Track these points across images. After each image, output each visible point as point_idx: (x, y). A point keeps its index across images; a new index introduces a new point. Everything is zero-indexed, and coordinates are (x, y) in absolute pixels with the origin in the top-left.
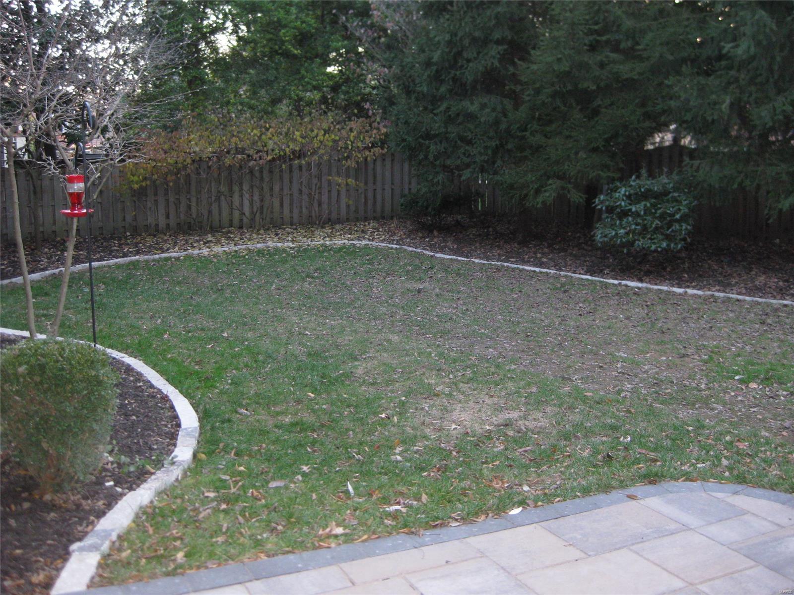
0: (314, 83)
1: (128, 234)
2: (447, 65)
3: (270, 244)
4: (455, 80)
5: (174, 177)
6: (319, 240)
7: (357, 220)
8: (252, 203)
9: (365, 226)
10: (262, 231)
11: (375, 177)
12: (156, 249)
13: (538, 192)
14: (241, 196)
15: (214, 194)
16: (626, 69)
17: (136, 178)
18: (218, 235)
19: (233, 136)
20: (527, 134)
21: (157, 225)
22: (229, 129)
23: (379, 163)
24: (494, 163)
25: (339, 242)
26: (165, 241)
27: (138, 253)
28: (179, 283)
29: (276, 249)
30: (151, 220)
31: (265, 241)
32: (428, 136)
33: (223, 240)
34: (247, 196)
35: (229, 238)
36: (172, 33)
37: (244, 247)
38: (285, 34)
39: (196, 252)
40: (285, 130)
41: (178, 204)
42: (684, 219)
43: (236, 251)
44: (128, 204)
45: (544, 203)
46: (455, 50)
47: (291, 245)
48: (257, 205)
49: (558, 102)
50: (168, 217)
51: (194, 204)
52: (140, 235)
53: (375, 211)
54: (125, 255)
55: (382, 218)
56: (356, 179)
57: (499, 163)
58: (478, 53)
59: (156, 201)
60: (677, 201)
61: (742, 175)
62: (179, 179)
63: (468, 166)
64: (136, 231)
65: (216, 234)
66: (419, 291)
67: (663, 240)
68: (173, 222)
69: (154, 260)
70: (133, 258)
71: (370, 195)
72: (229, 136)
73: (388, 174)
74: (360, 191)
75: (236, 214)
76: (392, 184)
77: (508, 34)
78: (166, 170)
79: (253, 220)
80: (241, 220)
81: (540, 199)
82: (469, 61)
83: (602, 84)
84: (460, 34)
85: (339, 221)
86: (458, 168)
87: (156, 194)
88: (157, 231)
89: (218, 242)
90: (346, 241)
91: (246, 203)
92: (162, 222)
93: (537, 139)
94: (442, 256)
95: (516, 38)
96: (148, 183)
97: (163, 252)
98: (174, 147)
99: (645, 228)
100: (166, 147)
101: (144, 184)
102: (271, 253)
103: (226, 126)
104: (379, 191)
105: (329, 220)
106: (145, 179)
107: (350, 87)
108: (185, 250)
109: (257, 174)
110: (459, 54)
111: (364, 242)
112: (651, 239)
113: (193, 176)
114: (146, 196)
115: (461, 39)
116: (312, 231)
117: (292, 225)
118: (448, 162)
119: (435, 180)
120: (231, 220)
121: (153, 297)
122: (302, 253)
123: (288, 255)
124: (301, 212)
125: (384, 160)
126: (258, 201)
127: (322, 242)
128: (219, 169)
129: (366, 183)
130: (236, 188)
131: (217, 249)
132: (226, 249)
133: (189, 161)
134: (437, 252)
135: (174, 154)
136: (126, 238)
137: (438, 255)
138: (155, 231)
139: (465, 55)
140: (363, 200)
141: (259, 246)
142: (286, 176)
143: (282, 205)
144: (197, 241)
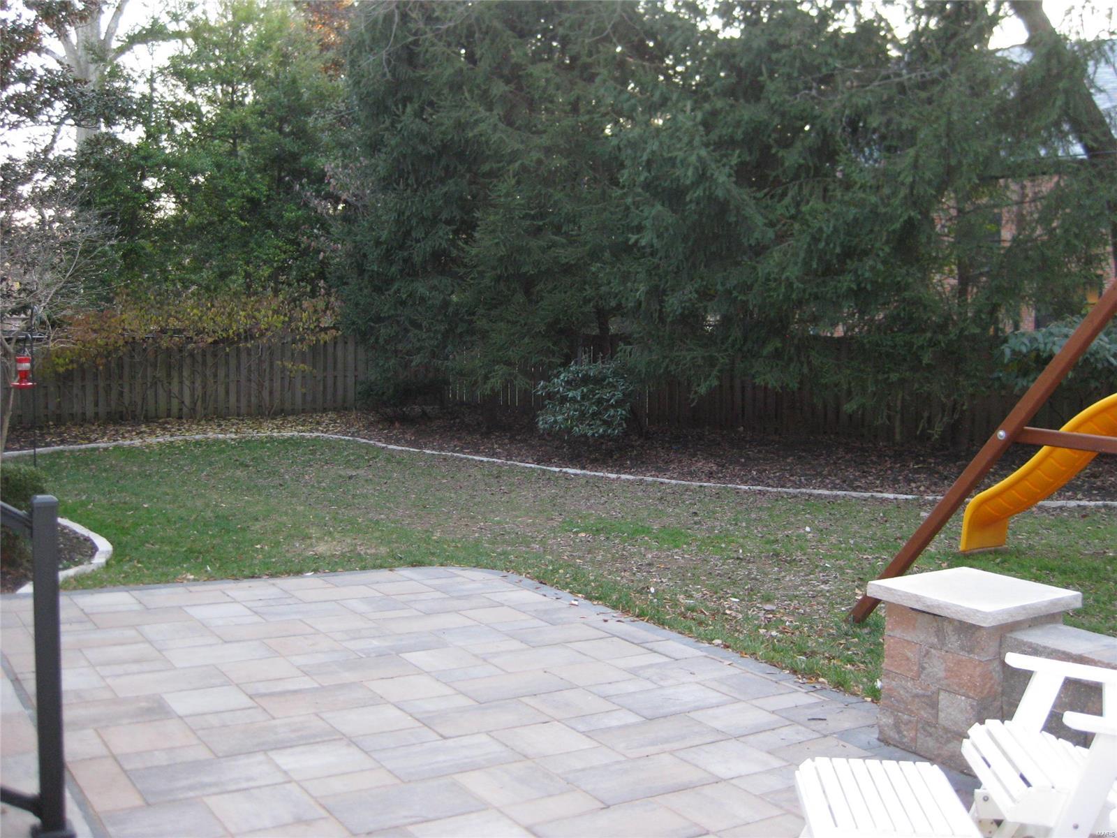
0: (265, 257)
1: (51, 423)
2: (395, 244)
3: (211, 435)
4: (405, 261)
5: (104, 361)
6: (267, 431)
7: (315, 410)
8: (193, 390)
9: (321, 417)
10: (203, 422)
11: (335, 363)
12: (82, 439)
13: (486, 378)
14: (181, 382)
15: (149, 380)
16: (566, 255)
17: (61, 361)
18: (153, 426)
19: (171, 316)
20: (475, 318)
21: (84, 414)
22: (166, 308)
23: (340, 346)
24: (445, 347)
25: (287, 434)
26: (93, 431)
27: (63, 442)
28: (105, 470)
29: (216, 441)
30: (77, 409)
31: (205, 432)
32: (379, 319)
33: (158, 431)
34: (187, 383)
35: (164, 429)
36: (104, 204)
37: (181, 438)
38: (231, 205)
39: (127, 442)
40: (228, 310)
41: (108, 389)
42: (619, 403)
43: (171, 442)
44: (52, 389)
45: (492, 389)
46: (403, 229)
47: (233, 436)
48: (199, 392)
49: (502, 286)
50: (96, 405)
51: (126, 390)
52: (64, 425)
53: (335, 402)
54: (48, 445)
55: (341, 409)
56: (314, 367)
57: (450, 347)
58: (426, 234)
59: (83, 386)
60: (615, 386)
61: (667, 360)
62: (110, 362)
63: (419, 350)
64: (59, 421)
65: (151, 424)
66: (350, 477)
67: (600, 426)
68: (102, 409)
69: (80, 450)
70: (57, 448)
71: (330, 382)
72: (165, 316)
73: (350, 358)
74: (318, 378)
75: (175, 402)
76: (356, 370)
77: (457, 214)
78: (96, 352)
79: (193, 410)
80: (181, 410)
81: (488, 386)
82: (418, 241)
83: (543, 268)
84: (407, 213)
85: (293, 412)
86: (409, 353)
87: (83, 379)
88: (84, 420)
89: (152, 433)
90: (296, 433)
91: (187, 392)
92: (90, 411)
93: (482, 323)
94: (395, 447)
95: (466, 218)
96: (75, 366)
97: (90, 442)
98: (105, 327)
99: (583, 414)
100: (96, 327)
101: (70, 367)
102: (208, 444)
103: (162, 305)
104: (340, 379)
105: (282, 411)
106: (72, 362)
107: (305, 262)
108: (114, 441)
109: (200, 359)
110: (407, 234)
111: (316, 434)
112: (588, 424)
113: (127, 360)
114: (72, 380)
115: (408, 217)
116: (261, 423)
117: (238, 415)
118: (400, 347)
119: (386, 366)
120: (169, 410)
121: (79, 480)
122: (245, 444)
123: (228, 445)
124: (249, 401)
125: (346, 343)
126: (200, 388)
127: (269, 433)
128: (156, 351)
129: (325, 369)
130: (175, 374)
131: (152, 440)
132: (161, 440)
133: (121, 342)
134: (391, 444)
135: (104, 334)
136: (48, 427)
137: (391, 447)
138: (83, 420)
139: (414, 234)
140: (321, 388)
141: (198, 437)
142: (233, 362)
143: (227, 393)
144: (129, 431)
